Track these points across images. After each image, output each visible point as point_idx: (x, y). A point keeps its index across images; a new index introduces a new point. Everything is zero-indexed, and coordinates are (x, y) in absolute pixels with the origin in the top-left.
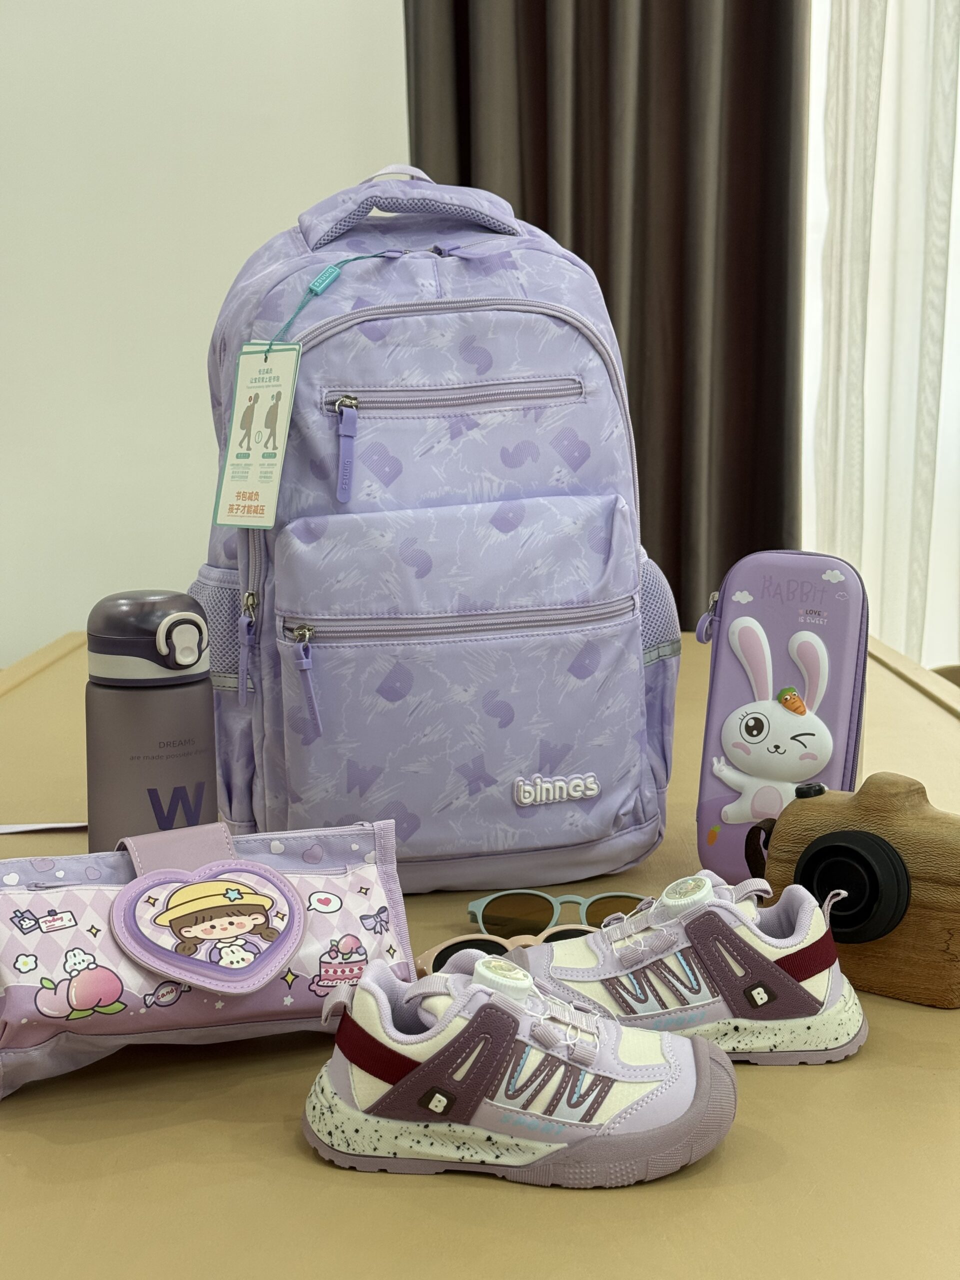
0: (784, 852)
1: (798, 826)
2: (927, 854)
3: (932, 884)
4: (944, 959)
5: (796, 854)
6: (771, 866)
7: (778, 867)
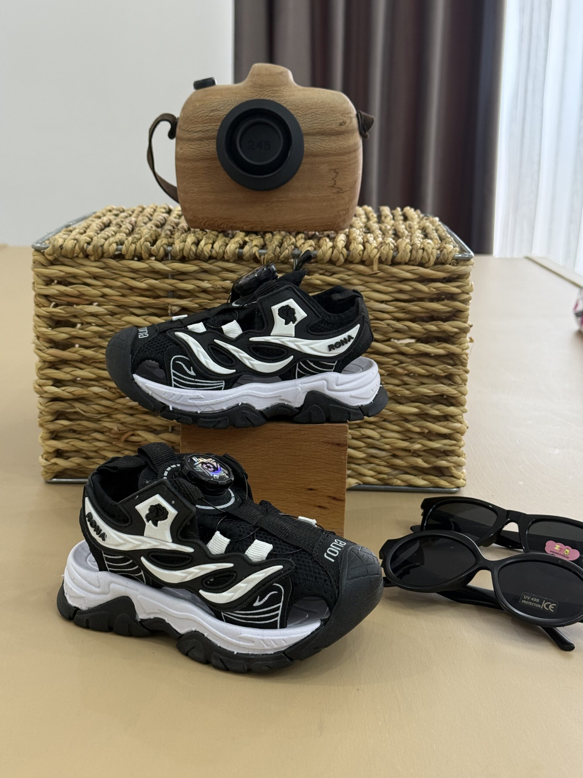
0: (196, 132)
1: (205, 109)
2: (313, 114)
3: (319, 137)
4: (333, 193)
5: (206, 133)
6: (184, 146)
7: (191, 146)
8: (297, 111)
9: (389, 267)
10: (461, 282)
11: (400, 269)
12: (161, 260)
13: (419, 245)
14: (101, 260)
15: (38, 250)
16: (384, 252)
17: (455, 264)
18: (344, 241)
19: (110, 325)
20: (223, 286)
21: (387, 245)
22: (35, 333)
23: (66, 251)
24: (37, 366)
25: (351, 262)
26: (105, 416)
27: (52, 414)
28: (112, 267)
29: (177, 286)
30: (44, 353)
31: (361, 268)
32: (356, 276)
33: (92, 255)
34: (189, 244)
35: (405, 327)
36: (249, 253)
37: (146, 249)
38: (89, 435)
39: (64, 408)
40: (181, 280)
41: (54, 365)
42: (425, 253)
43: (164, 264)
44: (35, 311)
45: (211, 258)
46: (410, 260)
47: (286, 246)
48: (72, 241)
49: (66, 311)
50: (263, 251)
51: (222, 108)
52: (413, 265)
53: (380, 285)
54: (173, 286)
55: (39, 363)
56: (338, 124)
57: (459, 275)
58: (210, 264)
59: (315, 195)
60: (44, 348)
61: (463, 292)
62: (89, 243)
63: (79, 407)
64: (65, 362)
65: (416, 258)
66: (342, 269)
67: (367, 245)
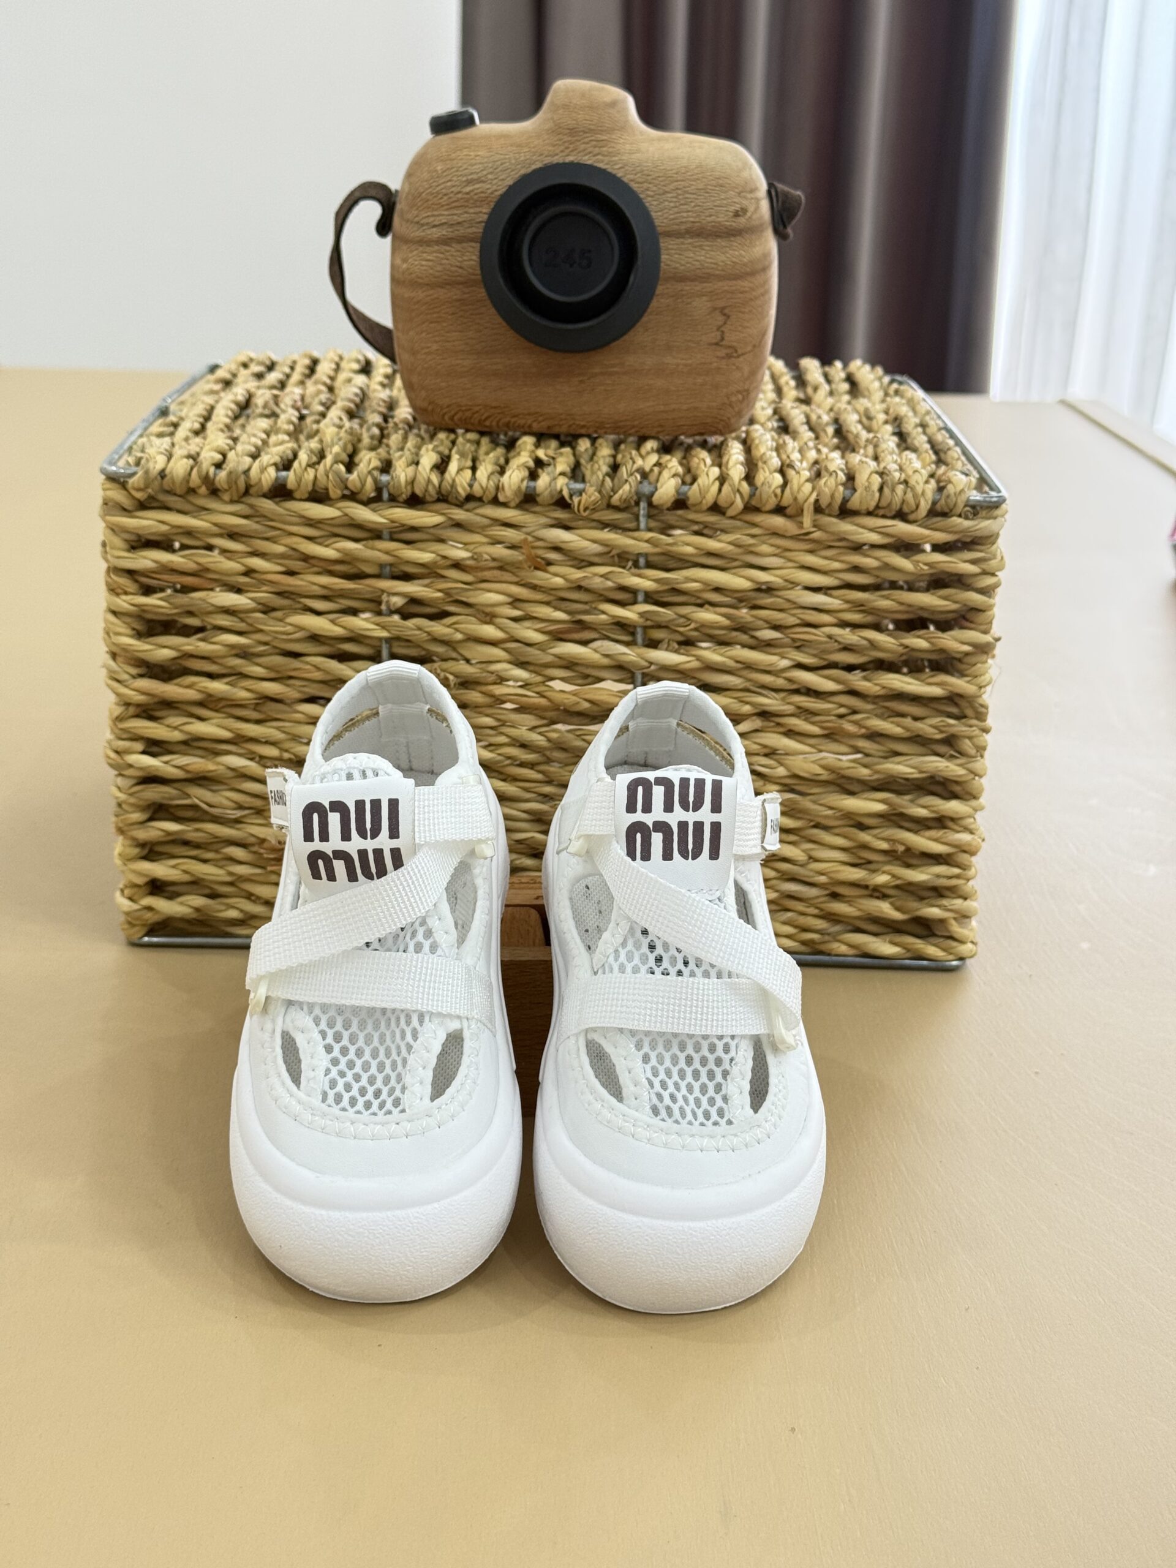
2: (679, 192)
4: (717, 357)
5: (456, 228)
6: (410, 255)
7: (425, 255)
8: (646, 185)
9: (834, 520)
10: (981, 551)
11: (858, 525)
12: (367, 503)
13: (897, 475)
14: (244, 499)
15: (113, 479)
16: (827, 490)
17: (971, 516)
18: (742, 464)
19: (261, 631)
20: (494, 556)
21: (831, 474)
22: (107, 646)
23: (173, 482)
24: (111, 714)
25: (757, 510)
26: (249, 814)
27: (143, 809)
28: (266, 514)
29: (400, 555)
30: (126, 686)
31: (778, 521)
32: (767, 537)
33: (226, 490)
34: (425, 469)
35: (865, 642)
36: (549, 490)
37: (338, 479)
38: (217, 851)
39: (164, 798)
40: (408, 542)
41: (150, 710)
42: (909, 495)
43: (374, 510)
44: (107, 602)
45: (470, 498)
46: (877, 507)
47: (625, 476)
48: (185, 460)
49: (169, 603)
50: (579, 486)
51: (490, 176)
52: (884, 516)
53: (816, 556)
54: (394, 556)
55: (117, 707)
56: (731, 214)
57: (976, 537)
58: (467, 510)
59: (679, 361)
60: (125, 677)
61: (985, 573)
62: (219, 466)
63: (199, 795)
64: (170, 704)
65: (889, 504)
66: (738, 523)
67: (791, 473)
